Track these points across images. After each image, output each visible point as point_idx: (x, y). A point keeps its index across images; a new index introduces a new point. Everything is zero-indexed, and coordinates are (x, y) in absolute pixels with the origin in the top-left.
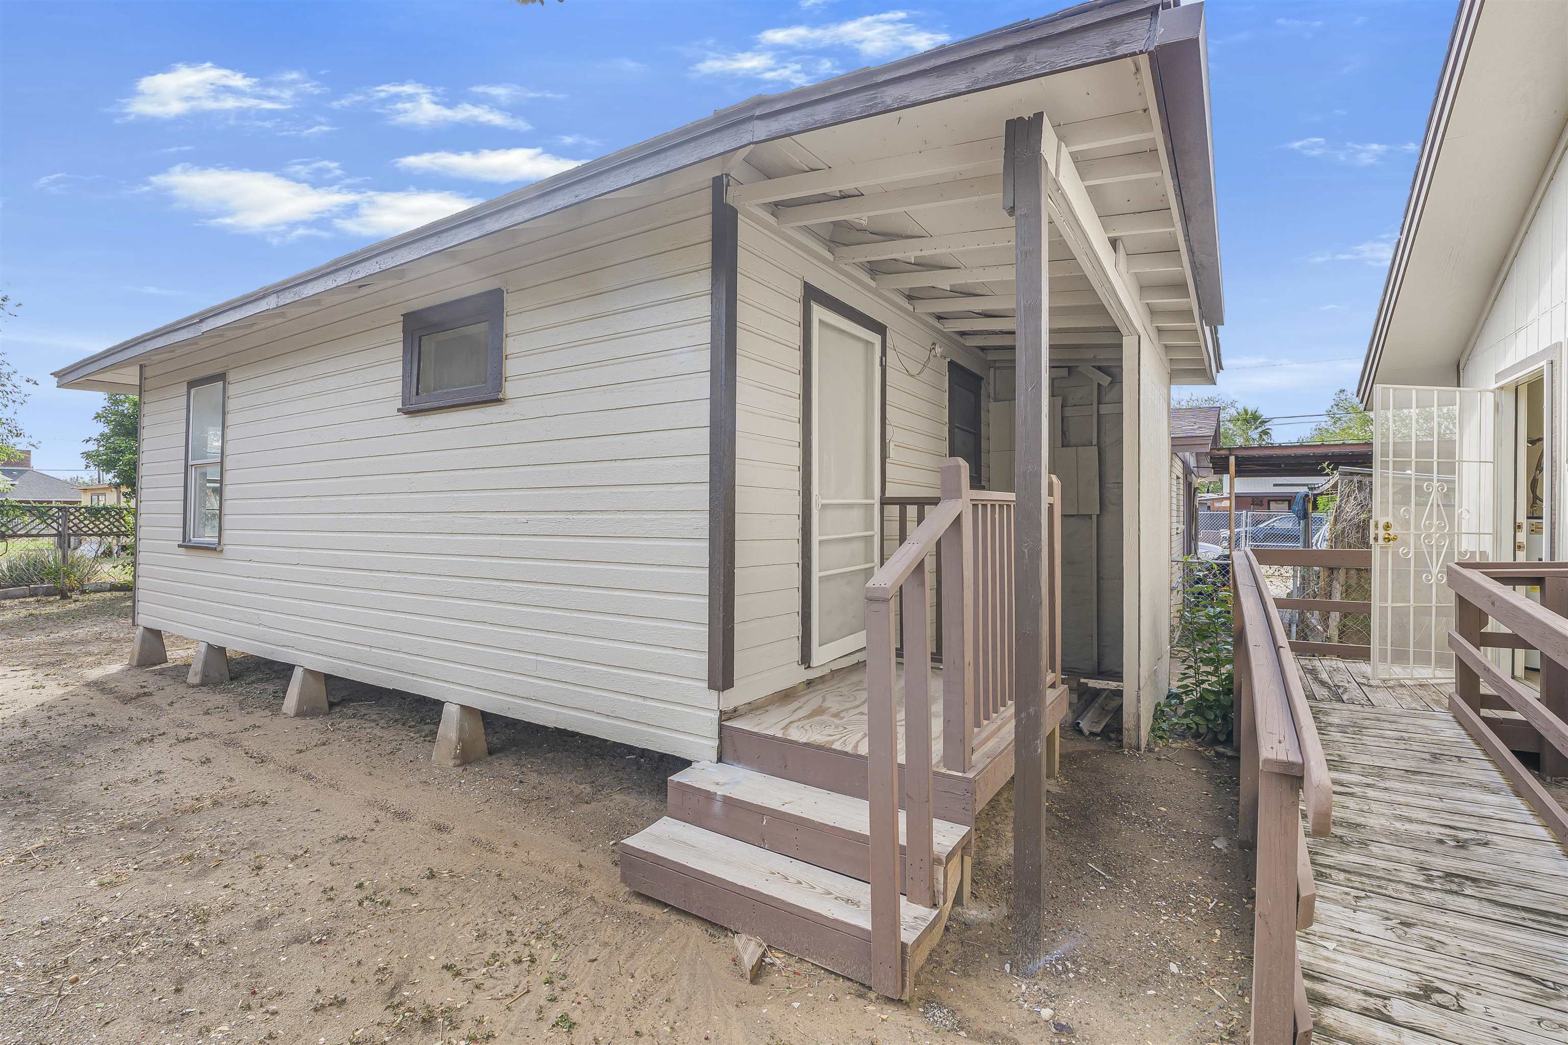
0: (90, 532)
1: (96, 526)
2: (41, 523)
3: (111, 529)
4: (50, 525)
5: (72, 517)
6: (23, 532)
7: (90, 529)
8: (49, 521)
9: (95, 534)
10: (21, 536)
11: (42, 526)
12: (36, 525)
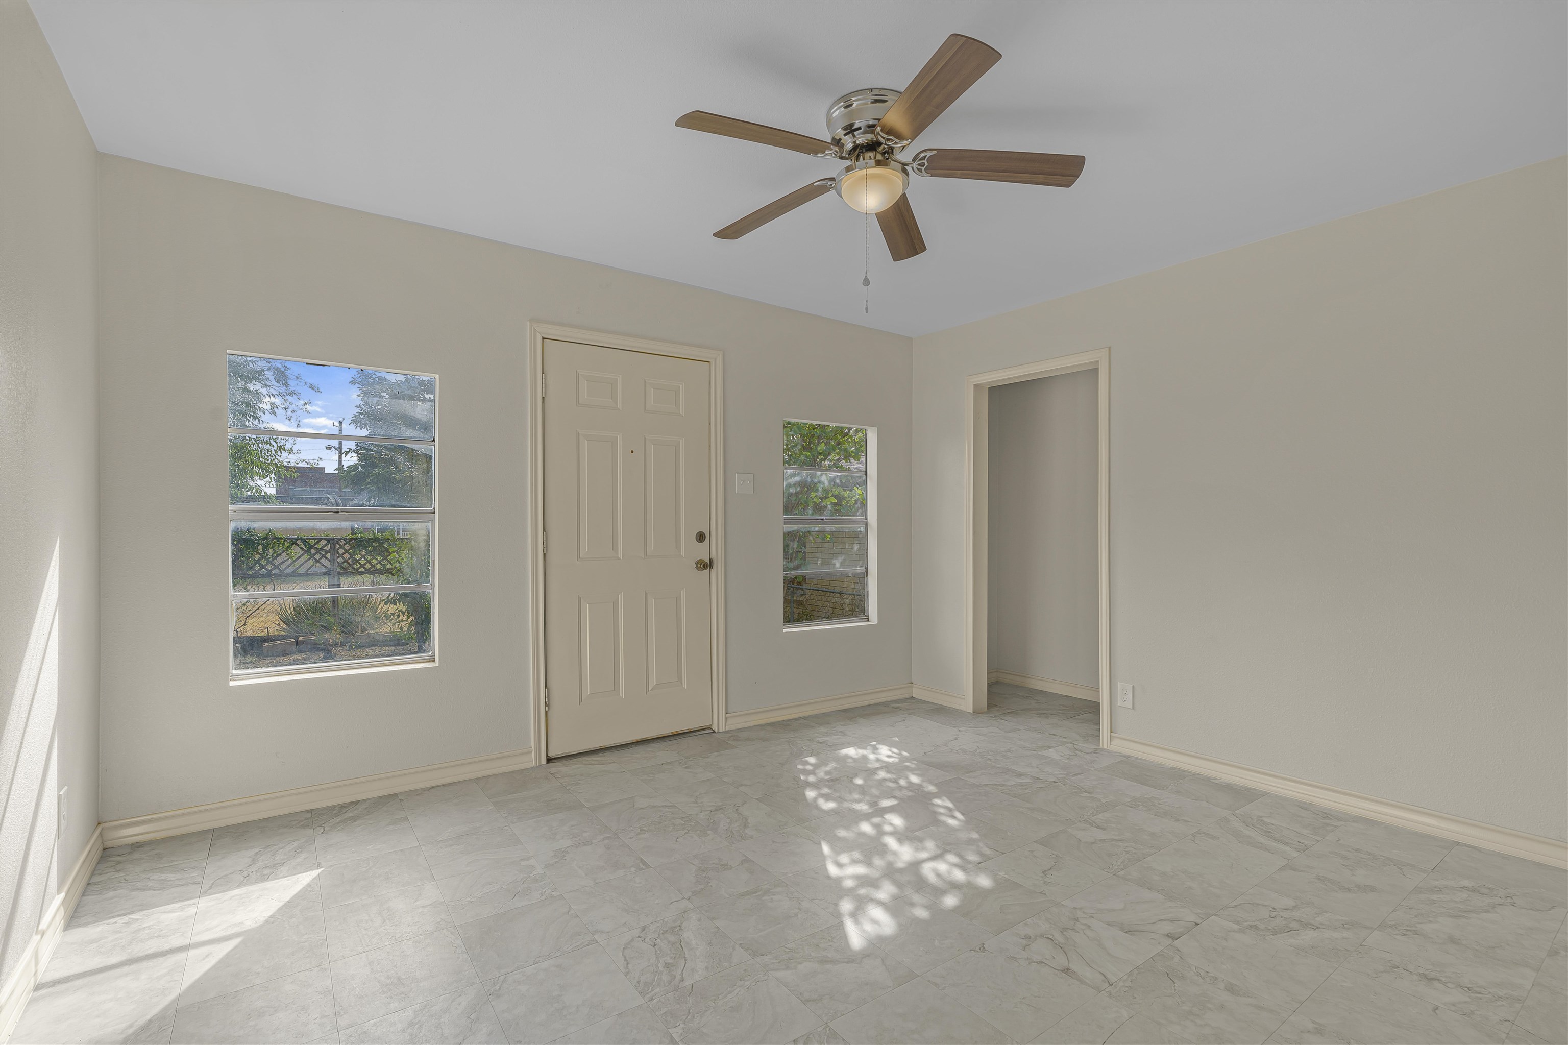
0: (362, 569)
1: (369, 562)
2: (309, 559)
3: (384, 566)
4: (317, 561)
5: (341, 551)
6: (290, 570)
7: (362, 566)
8: (318, 557)
9: (368, 572)
10: (287, 575)
11: (311, 562)
12: (304, 563)
